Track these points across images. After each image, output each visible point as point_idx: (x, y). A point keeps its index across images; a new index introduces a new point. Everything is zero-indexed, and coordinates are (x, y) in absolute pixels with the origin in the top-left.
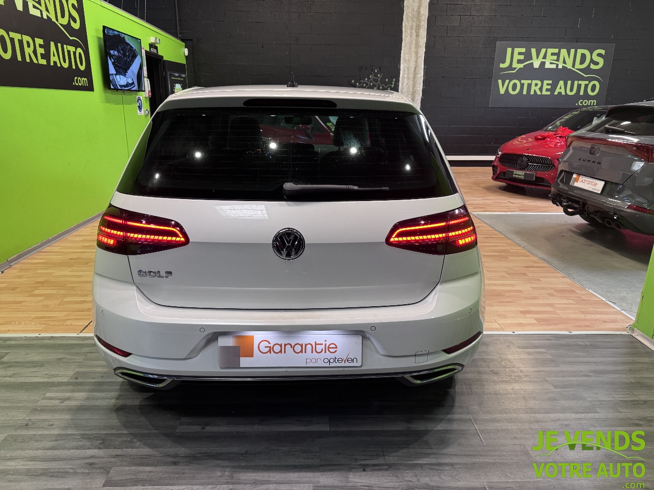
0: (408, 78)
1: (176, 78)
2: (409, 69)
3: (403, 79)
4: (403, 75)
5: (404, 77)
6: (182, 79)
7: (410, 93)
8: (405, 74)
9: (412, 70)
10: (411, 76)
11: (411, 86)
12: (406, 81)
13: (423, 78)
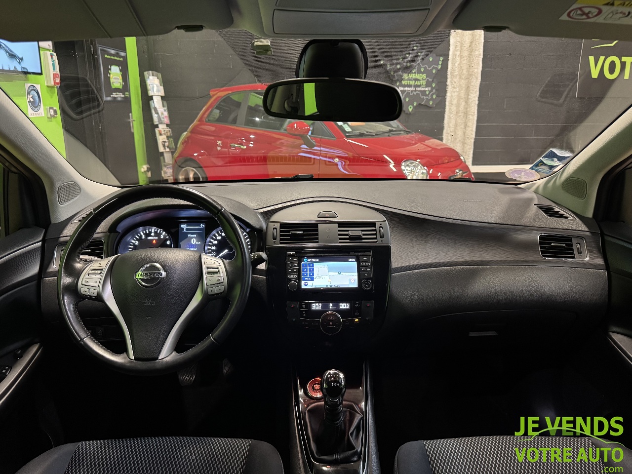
0: (461, 56)
1: (112, 57)
2: (462, 45)
3: (454, 59)
4: (454, 52)
5: (456, 55)
6: (121, 59)
7: (463, 77)
8: (457, 51)
9: (467, 45)
10: (466, 54)
11: (465, 67)
12: (458, 59)
13: (482, 57)
